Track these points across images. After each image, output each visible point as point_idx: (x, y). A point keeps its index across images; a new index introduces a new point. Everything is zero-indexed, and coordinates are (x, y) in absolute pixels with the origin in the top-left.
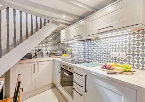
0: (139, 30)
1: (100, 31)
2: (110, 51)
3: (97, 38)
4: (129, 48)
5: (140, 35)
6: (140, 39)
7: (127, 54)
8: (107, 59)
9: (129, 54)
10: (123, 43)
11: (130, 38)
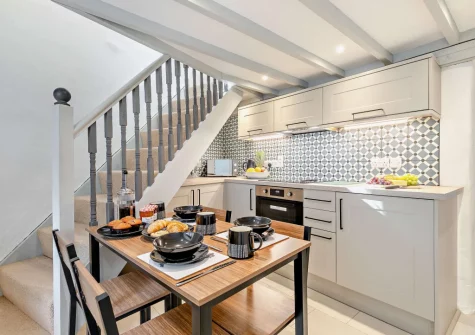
0: (425, 118)
1: (356, 116)
2: (370, 156)
3: (339, 129)
4: (408, 149)
5: (426, 125)
6: (425, 133)
7: (403, 161)
8: (364, 172)
9: (408, 161)
10: (397, 140)
11: (408, 131)
